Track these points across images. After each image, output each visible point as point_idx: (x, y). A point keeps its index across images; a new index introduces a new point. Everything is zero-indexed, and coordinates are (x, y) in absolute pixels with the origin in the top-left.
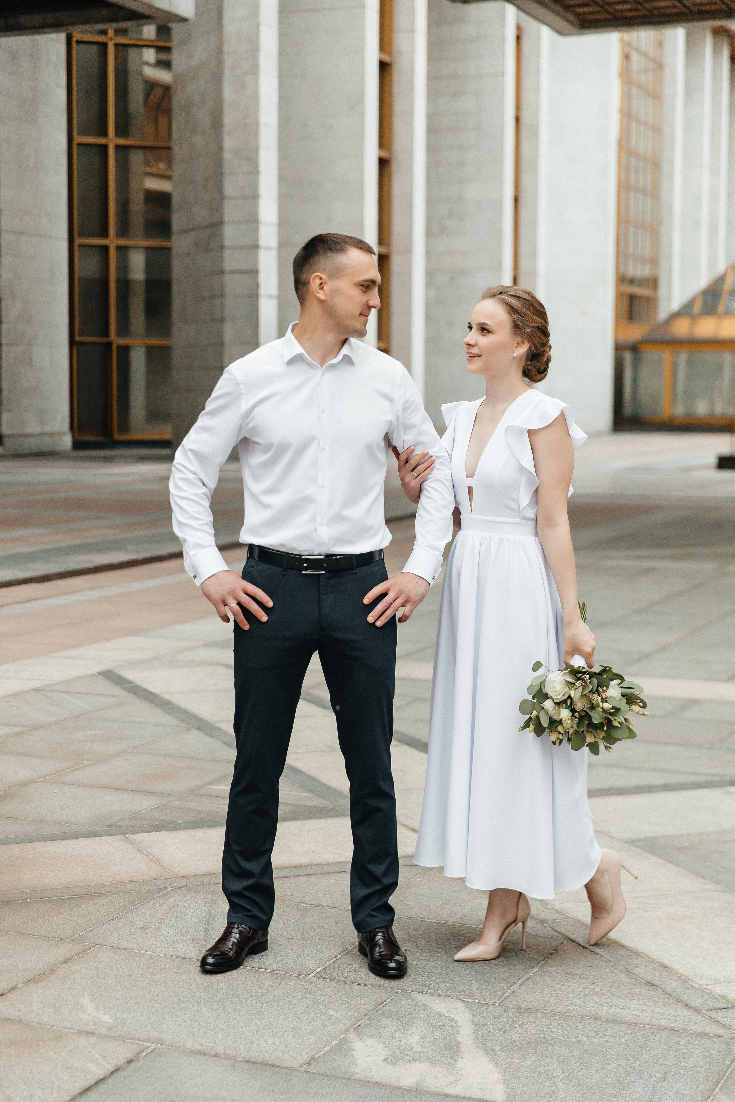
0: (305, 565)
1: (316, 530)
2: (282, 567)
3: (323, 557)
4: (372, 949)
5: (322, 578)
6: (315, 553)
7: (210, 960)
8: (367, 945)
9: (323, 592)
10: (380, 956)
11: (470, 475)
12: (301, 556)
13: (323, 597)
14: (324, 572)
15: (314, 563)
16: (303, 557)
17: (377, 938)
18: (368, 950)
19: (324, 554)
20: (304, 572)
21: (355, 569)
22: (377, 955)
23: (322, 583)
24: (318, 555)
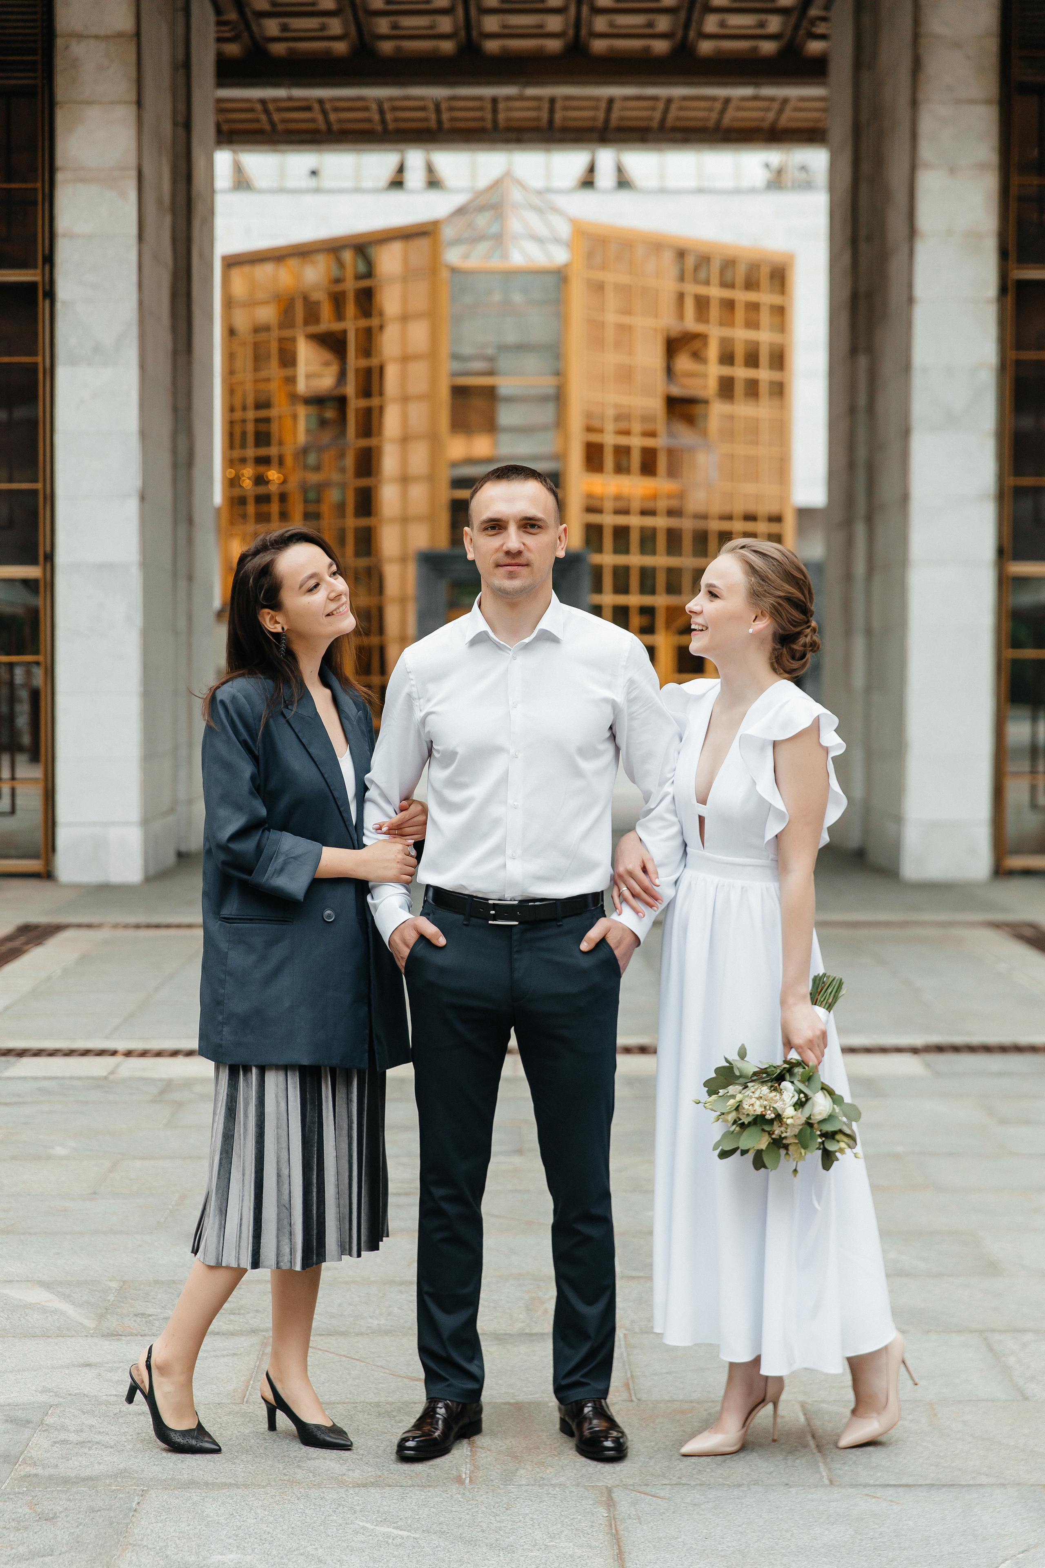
0: (493, 912)
1: (505, 866)
2: (464, 914)
3: (516, 902)
4: (580, 1426)
5: (514, 930)
6: (508, 896)
7: (410, 1444)
8: (573, 1421)
9: (515, 950)
10: (591, 1433)
11: (703, 801)
12: (488, 900)
13: (516, 956)
14: (516, 923)
15: (504, 910)
16: (490, 902)
17: (586, 1410)
18: (574, 1427)
19: (520, 899)
20: (490, 922)
21: (559, 921)
22: (587, 1433)
23: (515, 937)
24: (511, 900)
